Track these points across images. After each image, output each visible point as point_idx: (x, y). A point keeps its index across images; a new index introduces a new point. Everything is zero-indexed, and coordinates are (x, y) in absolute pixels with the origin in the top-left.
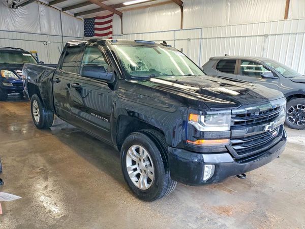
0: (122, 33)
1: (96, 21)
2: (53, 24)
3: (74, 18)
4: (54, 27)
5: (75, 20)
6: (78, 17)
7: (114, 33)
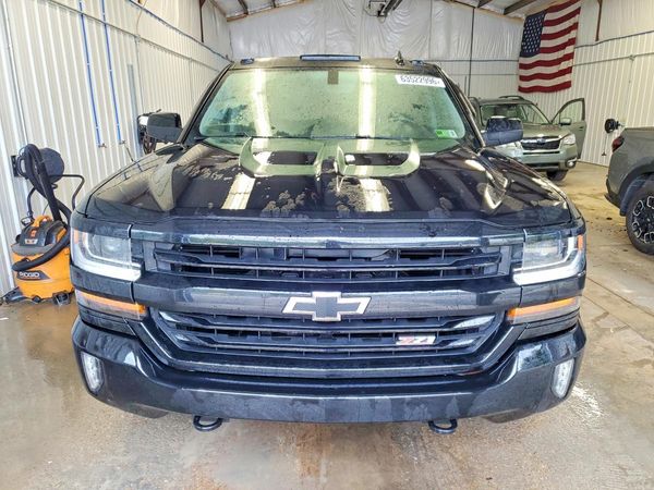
0: (597, 39)
1: (549, 17)
2: (454, 38)
3: (504, 18)
4: (456, 44)
5: (505, 23)
6: (512, 14)
7: (581, 41)
